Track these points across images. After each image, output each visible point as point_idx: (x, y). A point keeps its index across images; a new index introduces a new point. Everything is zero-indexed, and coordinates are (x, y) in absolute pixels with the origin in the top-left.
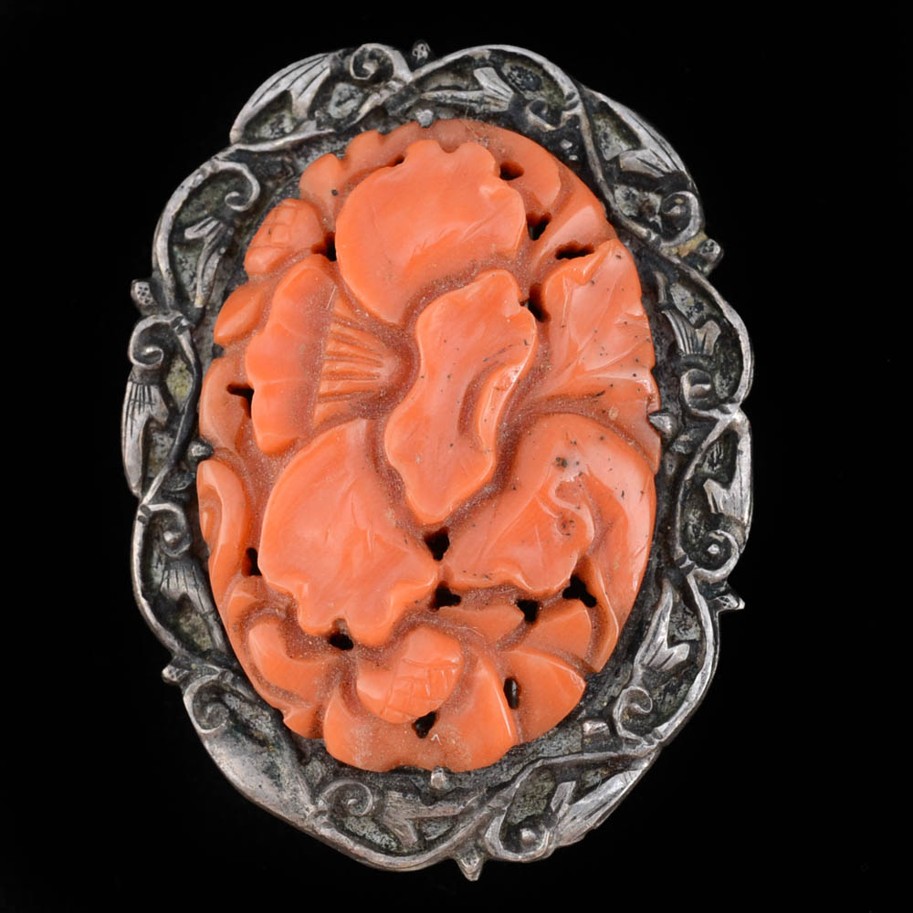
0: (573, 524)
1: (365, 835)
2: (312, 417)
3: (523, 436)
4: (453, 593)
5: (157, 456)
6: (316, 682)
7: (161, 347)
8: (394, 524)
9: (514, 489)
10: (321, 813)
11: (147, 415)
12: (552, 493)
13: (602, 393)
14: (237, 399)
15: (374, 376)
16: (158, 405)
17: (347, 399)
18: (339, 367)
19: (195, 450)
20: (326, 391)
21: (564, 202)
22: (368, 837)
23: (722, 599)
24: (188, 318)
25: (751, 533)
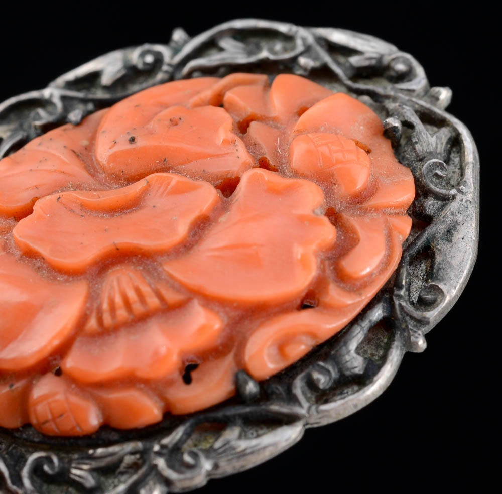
0: (172, 119)
1: (459, 169)
6: (368, 220)
8: (228, 214)
10: (460, 191)
13: (74, 151)
16: (227, 437)
22: (458, 167)
23: (179, 41)
24: (152, 446)
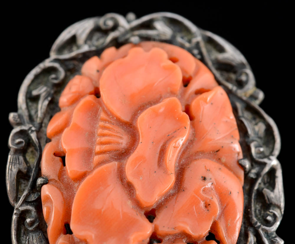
0: (210, 206)
2: (92, 162)
3: (186, 168)
4: (159, 238)
5: (22, 188)
7: (23, 139)
8: (131, 207)
9: (184, 190)
11: (18, 169)
12: (201, 192)
13: (219, 150)
14: (58, 159)
15: (120, 143)
16: (23, 164)
17: (108, 154)
18: (104, 139)
19: (39, 181)
20: (99, 150)
21: (197, 72)
23: (274, 239)
24: (35, 127)
25: (285, 211)
